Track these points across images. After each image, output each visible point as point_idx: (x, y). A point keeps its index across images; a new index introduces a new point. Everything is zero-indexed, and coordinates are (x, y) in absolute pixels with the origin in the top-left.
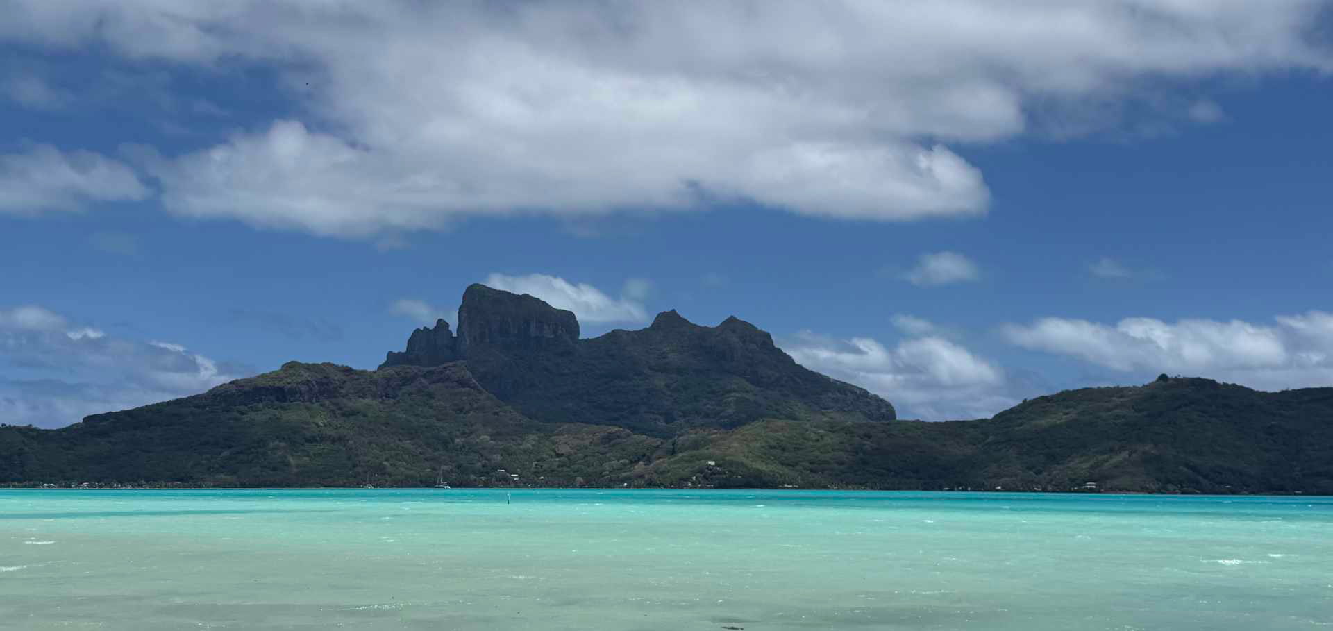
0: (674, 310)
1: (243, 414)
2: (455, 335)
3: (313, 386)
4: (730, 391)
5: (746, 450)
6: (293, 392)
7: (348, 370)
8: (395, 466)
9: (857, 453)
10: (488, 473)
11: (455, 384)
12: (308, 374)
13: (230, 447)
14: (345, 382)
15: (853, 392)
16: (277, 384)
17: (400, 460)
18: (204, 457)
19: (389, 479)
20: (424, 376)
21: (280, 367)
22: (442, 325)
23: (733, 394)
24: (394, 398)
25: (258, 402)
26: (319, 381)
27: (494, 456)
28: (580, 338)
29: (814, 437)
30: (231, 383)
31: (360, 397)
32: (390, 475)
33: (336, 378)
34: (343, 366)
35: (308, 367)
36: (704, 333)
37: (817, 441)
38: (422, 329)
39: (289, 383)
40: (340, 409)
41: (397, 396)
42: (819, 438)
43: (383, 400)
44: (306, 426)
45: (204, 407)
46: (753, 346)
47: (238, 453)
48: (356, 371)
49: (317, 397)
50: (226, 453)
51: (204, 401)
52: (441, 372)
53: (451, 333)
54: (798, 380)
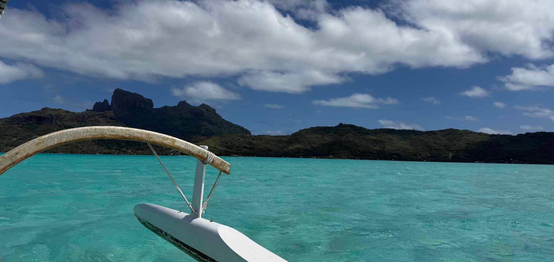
0: (185, 101)
1: (24, 125)
2: (110, 105)
3: (54, 116)
4: (202, 126)
5: (215, 143)
6: (45, 118)
7: (68, 112)
8: (83, 146)
9: (251, 145)
10: (119, 149)
11: (109, 118)
12: (51, 112)
13: (16, 137)
14: (66, 116)
15: (239, 128)
16: (39, 115)
17: (85, 144)
18: (5, 140)
19: (80, 151)
20: (97, 115)
21: (41, 109)
22: (106, 101)
23: (204, 127)
24: (85, 122)
25: (31, 121)
26: (56, 115)
27: (122, 144)
28: (154, 108)
29: (236, 139)
30: (21, 114)
31: (72, 121)
32: (81, 149)
33: (63, 114)
34: (66, 110)
35: (52, 110)
36: (194, 108)
37: (238, 141)
38: (98, 102)
39: (43, 115)
40: (64, 125)
41: (86, 122)
42: (238, 140)
43: (81, 123)
44: (49, 130)
45: (9, 122)
46: (210, 113)
47: (20, 139)
48: (71, 112)
49: (55, 120)
50: (15, 139)
51: (9, 120)
52: (104, 114)
53: (109, 104)
54: (223, 123)
